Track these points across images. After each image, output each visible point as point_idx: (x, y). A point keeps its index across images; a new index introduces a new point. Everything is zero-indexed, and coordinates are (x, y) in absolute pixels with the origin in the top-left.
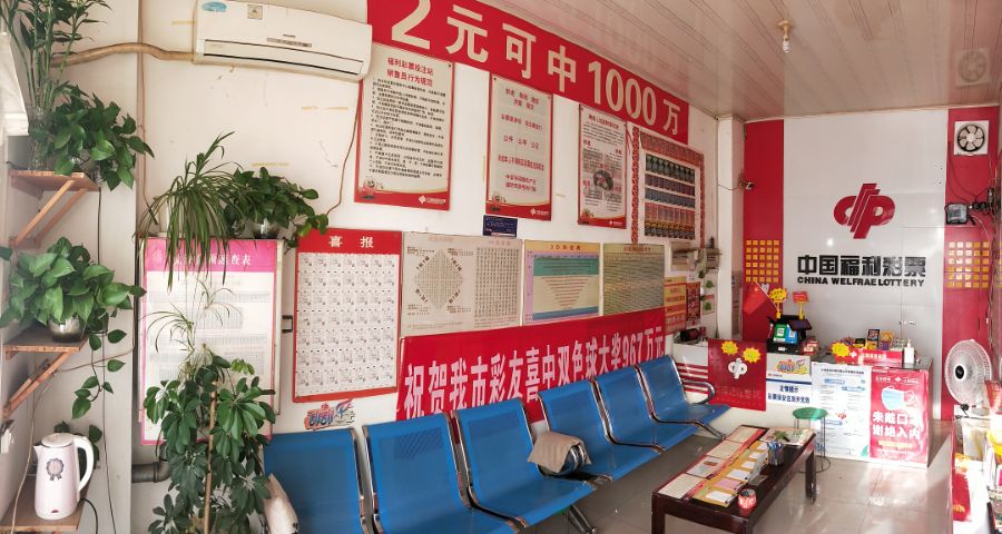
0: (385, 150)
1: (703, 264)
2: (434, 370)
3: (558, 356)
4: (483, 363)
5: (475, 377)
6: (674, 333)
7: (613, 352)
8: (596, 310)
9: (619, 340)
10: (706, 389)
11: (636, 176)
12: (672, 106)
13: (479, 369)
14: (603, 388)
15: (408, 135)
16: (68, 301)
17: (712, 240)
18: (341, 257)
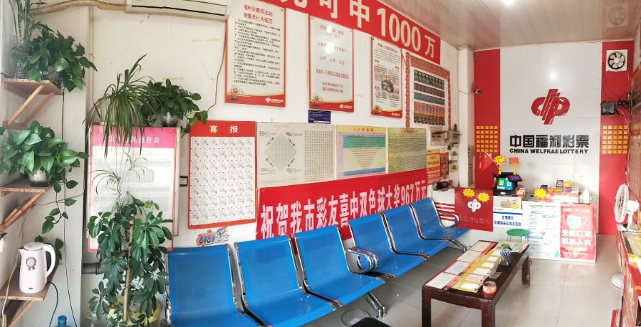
0: (244, 67)
1: (451, 140)
2: (279, 209)
3: (360, 198)
4: (311, 203)
5: (307, 212)
6: (433, 184)
7: (395, 196)
8: (383, 169)
9: (398, 189)
10: (454, 218)
11: (408, 83)
12: (430, 39)
13: (309, 207)
14: (389, 219)
15: (257, 57)
16: (37, 159)
17: (456, 126)
18: (217, 139)
